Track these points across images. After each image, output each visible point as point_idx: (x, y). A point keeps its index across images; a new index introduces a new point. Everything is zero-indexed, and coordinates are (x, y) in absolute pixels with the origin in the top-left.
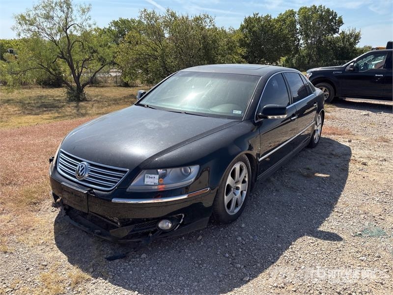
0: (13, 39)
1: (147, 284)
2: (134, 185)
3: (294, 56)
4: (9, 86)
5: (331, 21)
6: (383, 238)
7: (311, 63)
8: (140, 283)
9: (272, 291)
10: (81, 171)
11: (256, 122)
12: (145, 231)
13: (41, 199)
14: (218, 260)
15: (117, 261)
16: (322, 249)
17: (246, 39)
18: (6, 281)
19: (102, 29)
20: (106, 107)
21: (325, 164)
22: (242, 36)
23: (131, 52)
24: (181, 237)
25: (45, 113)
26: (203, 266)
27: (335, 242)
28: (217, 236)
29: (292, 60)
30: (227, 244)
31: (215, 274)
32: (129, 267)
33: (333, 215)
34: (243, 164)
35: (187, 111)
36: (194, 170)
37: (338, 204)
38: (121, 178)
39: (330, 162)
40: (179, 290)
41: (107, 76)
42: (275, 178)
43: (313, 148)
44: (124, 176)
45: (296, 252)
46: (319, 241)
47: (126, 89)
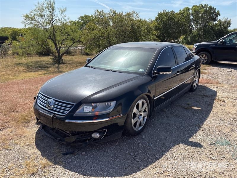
0: (23, 28)
1: (83, 169)
2: (78, 112)
3: (189, 35)
4: (20, 55)
5: (213, 13)
6: (228, 147)
7: (200, 39)
8: (80, 168)
9: (155, 175)
10: (50, 104)
11: (153, 76)
12: (84, 139)
13: (30, 120)
14: (126, 157)
15: (68, 155)
16: (190, 152)
17: (159, 26)
18: (6, 165)
19: (74, 21)
20: (75, 67)
21: (199, 101)
22: (156, 24)
23: (89, 35)
24: (106, 143)
25: (40, 71)
26: (117, 160)
27: (198, 148)
28: (127, 143)
29: (188, 38)
30: (133, 148)
31: (123, 164)
32: (75, 159)
33: (199, 132)
34: (144, 101)
35: (113, 70)
36: (113, 104)
37: (203, 125)
38: (70, 108)
39: (202, 100)
40: (101, 173)
41: (76, 49)
42: (167, 109)
43: (193, 91)
44: (72, 107)
45: (173, 153)
46: (189, 147)
47: (87, 56)
